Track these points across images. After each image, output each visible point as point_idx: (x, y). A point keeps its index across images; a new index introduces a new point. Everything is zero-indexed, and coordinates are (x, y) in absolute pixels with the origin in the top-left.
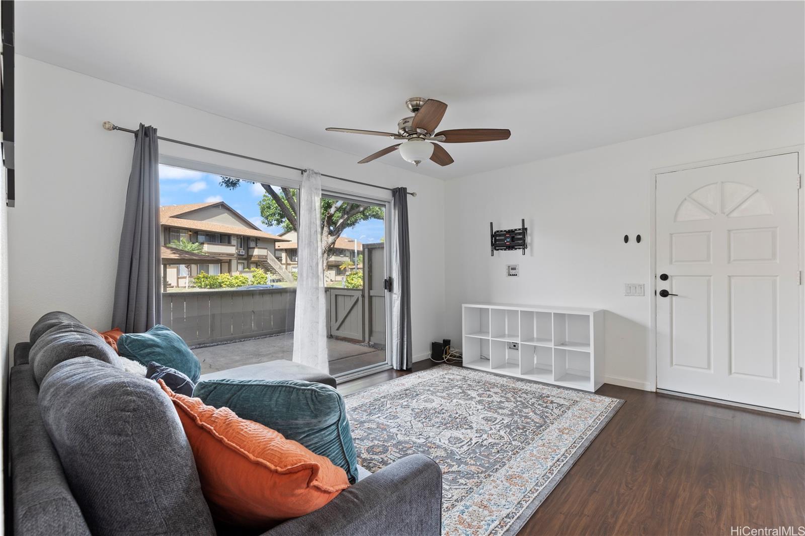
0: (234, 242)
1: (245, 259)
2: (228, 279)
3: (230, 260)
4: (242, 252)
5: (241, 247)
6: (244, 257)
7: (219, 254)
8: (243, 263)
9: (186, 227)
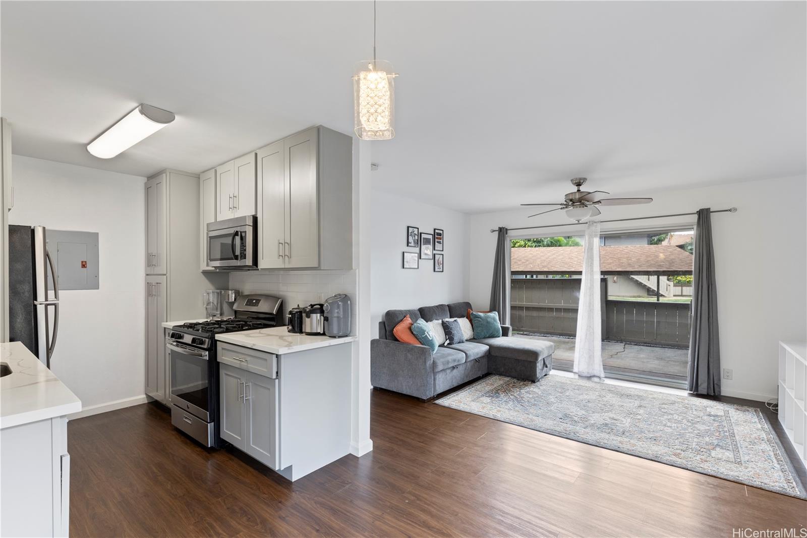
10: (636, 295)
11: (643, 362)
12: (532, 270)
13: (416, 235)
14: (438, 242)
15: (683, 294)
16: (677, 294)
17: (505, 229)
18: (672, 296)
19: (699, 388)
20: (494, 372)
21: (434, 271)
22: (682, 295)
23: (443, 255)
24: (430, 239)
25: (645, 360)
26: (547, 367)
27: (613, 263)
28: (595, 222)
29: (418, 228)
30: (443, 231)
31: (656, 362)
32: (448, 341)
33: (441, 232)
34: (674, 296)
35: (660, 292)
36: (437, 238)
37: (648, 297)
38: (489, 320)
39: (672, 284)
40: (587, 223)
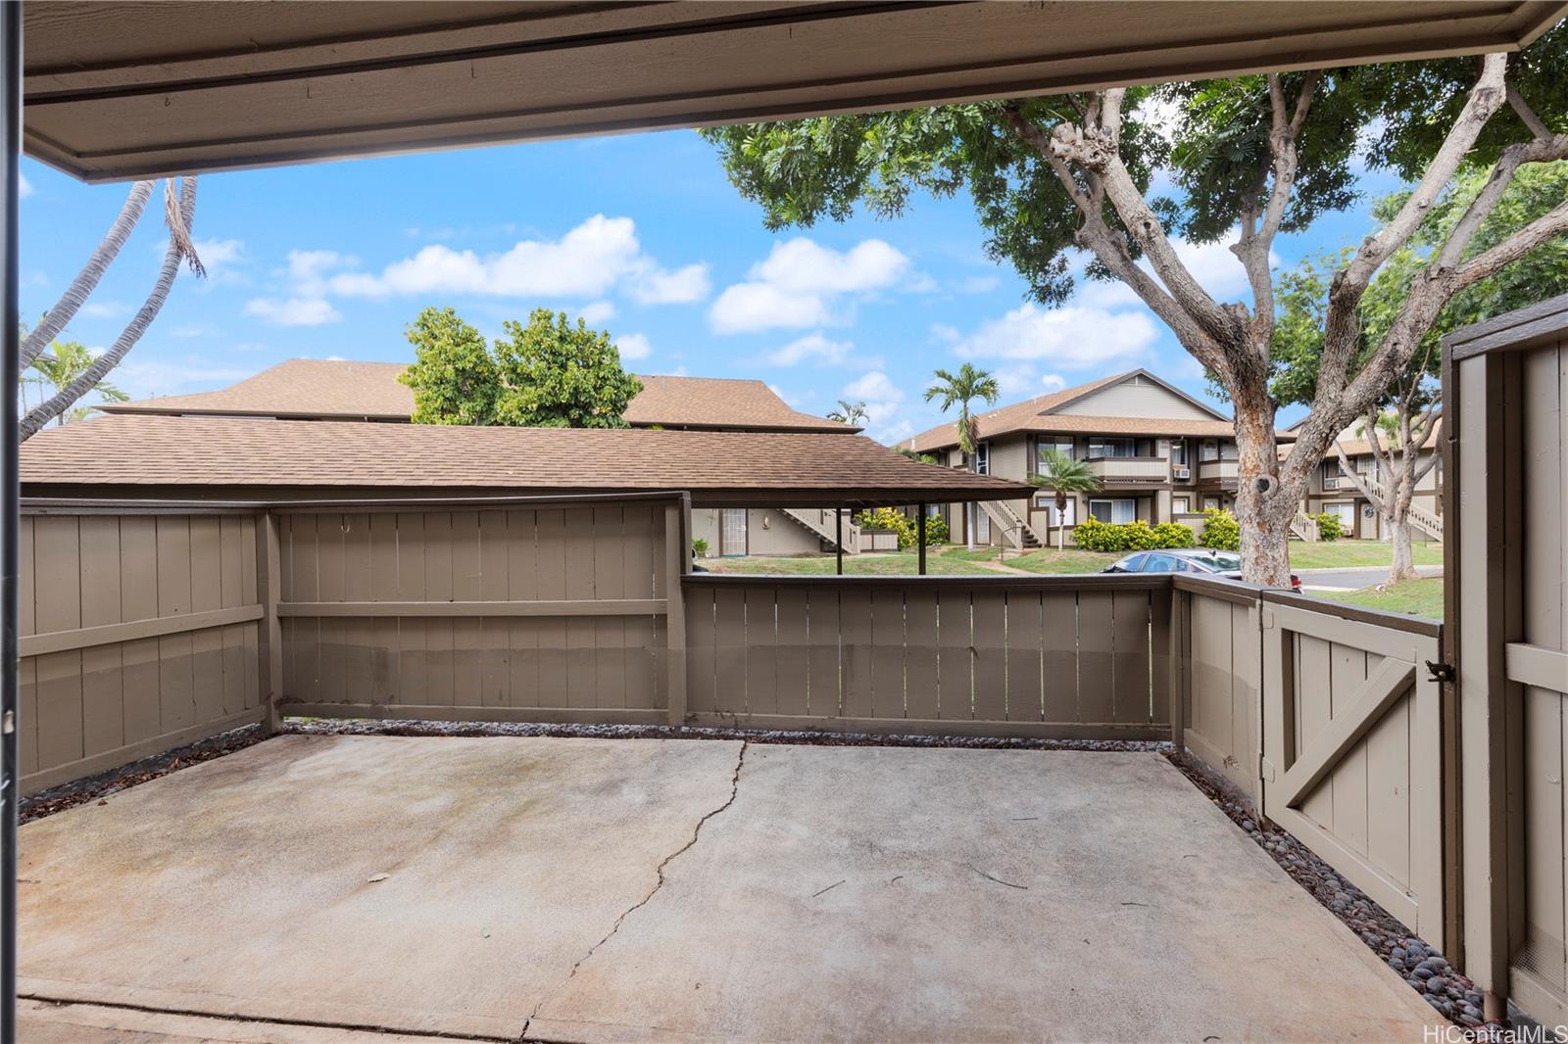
0: (1163, 450)
1: (1192, 489)
2: (1144, 532)
3: (1155, 492)
4: (1184, 472)
5: (1183, 462)
6: (1189, 484)
7: (1130, 479)
8: (1188, 498)
9: (1065, 429)
10: (801, 552)
12: (506, 484)
15: (875, 548)
16: (866, 548)
18: (859, 552)
22: (873, 551)
27: (739, 468)
34: (863, 551)
35: (843, 547)
37: (822, 557)
39: (858, 529)
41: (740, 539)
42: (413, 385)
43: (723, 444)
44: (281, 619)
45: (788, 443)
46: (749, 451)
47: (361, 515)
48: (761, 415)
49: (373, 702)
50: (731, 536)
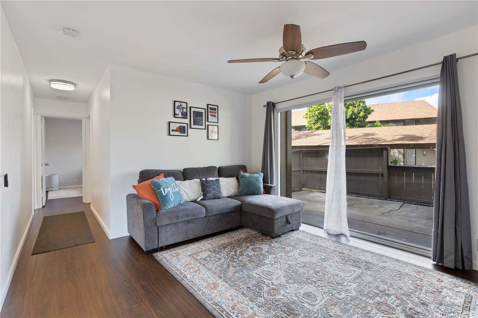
11: (411, 221)
13: (184, 108)
14: (211, 115)
17: (271, 104)
19: (445, 260)
20: (245, 226)
21: (208, 139)
23: (218, 126)
24: (202, 113)
25: (414, 219)
26: (290, 224)
28: (340, 88)
29: (187, 103)
30: (218, 106)
31: (424, 222)
32: (202, 197)
33: (216, 107)
36: (210, 112)
38: (251, 179)
40: (333, 90)
41: (412, 159)
42: (306, 118)
43: (403, 130)
44: (303, 170)
45: (428, 128)
46: (412, 132)
47: (312, 152)
48: (423, 113)
49: (319, 187)
50: (408, 158)
